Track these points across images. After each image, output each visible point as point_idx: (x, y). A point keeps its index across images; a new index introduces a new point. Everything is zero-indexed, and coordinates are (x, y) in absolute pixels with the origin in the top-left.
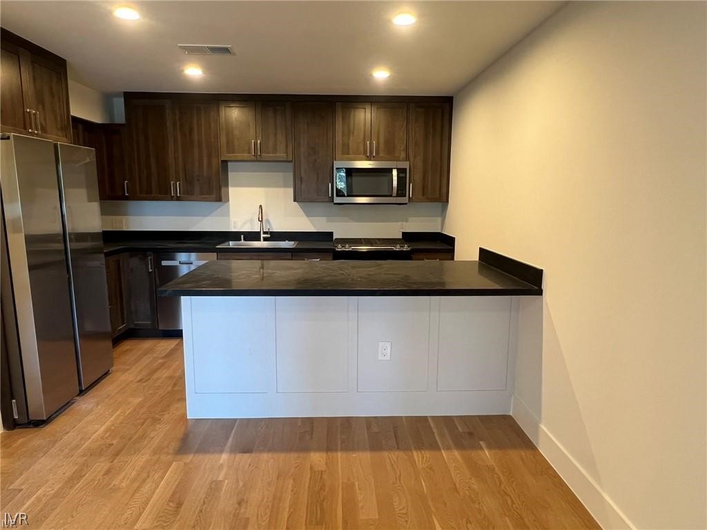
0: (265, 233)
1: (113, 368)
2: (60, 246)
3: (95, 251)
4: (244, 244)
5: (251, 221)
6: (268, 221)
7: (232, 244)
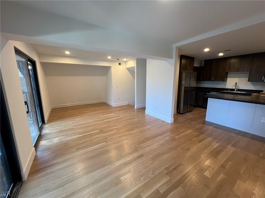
0: (236, 89)
1: (193, 110)
2: (188, 89)
3: (194, 90)
4: (229, 91)
5: (233, 86)
6: (238, 86)
7: (225, 91)
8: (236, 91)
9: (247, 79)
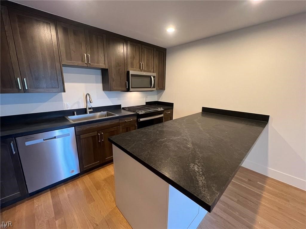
0: (89, 108)
4: (77, 117)
8: (90, 112)
9: (100, 85)
